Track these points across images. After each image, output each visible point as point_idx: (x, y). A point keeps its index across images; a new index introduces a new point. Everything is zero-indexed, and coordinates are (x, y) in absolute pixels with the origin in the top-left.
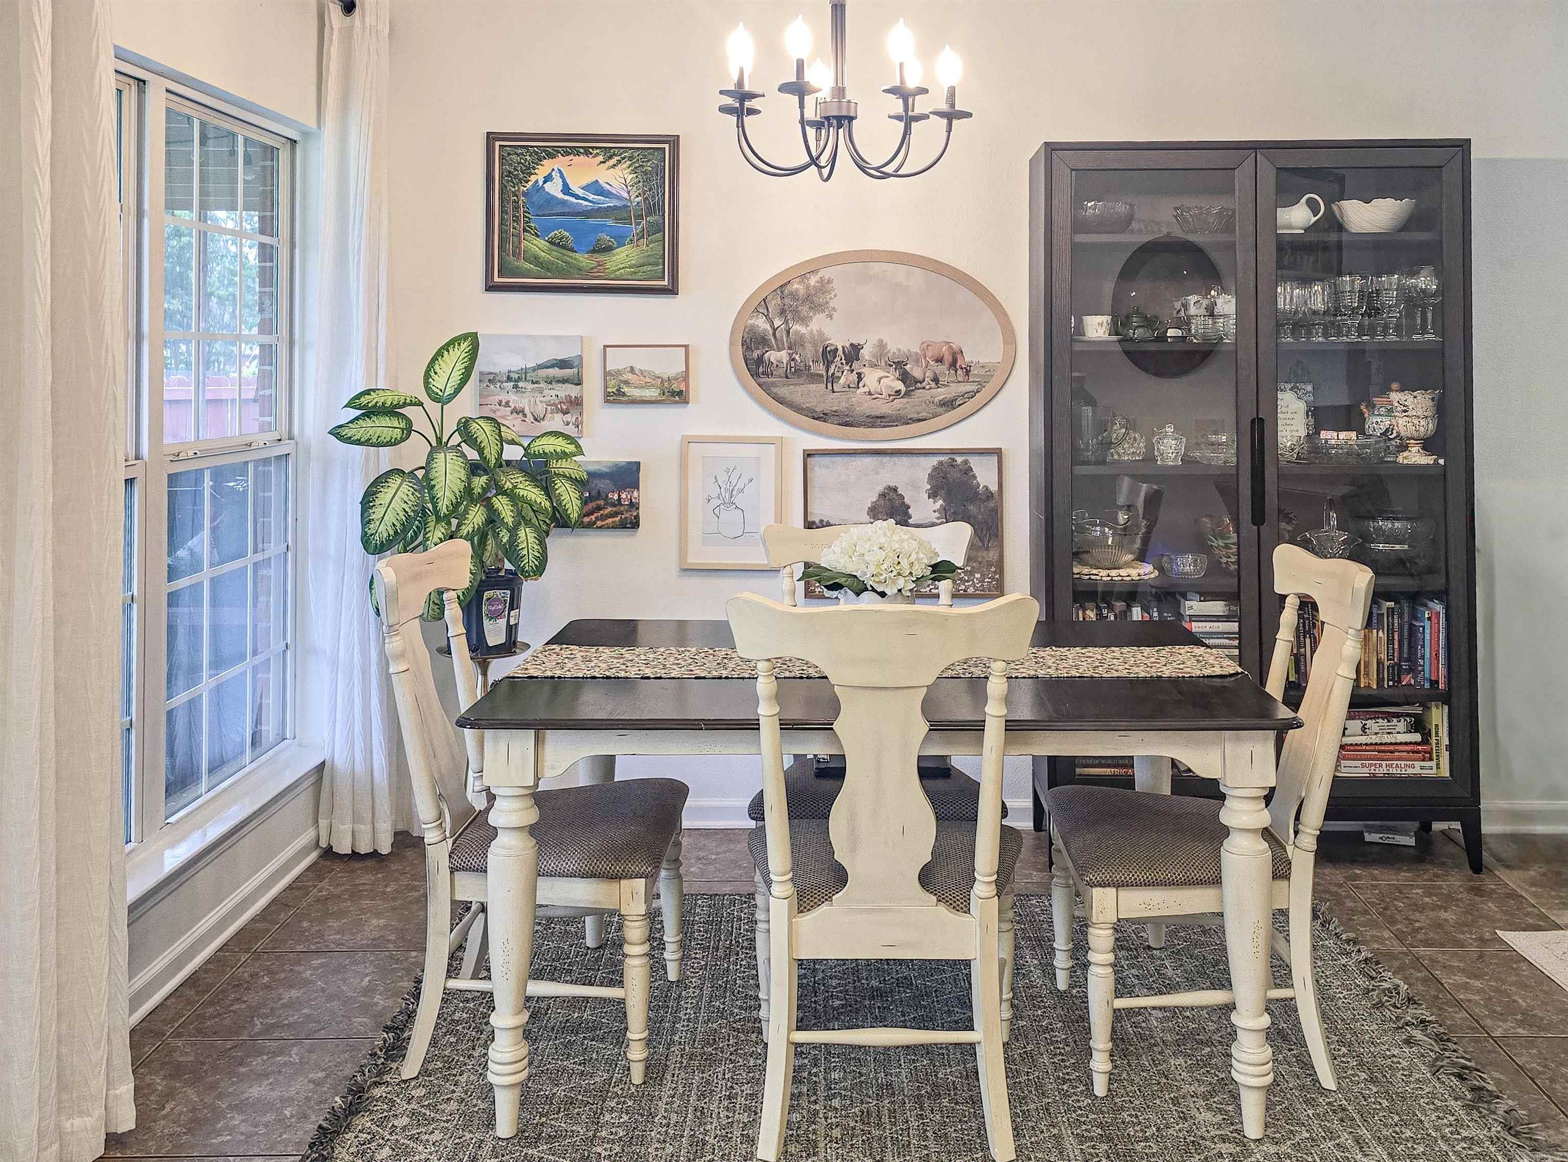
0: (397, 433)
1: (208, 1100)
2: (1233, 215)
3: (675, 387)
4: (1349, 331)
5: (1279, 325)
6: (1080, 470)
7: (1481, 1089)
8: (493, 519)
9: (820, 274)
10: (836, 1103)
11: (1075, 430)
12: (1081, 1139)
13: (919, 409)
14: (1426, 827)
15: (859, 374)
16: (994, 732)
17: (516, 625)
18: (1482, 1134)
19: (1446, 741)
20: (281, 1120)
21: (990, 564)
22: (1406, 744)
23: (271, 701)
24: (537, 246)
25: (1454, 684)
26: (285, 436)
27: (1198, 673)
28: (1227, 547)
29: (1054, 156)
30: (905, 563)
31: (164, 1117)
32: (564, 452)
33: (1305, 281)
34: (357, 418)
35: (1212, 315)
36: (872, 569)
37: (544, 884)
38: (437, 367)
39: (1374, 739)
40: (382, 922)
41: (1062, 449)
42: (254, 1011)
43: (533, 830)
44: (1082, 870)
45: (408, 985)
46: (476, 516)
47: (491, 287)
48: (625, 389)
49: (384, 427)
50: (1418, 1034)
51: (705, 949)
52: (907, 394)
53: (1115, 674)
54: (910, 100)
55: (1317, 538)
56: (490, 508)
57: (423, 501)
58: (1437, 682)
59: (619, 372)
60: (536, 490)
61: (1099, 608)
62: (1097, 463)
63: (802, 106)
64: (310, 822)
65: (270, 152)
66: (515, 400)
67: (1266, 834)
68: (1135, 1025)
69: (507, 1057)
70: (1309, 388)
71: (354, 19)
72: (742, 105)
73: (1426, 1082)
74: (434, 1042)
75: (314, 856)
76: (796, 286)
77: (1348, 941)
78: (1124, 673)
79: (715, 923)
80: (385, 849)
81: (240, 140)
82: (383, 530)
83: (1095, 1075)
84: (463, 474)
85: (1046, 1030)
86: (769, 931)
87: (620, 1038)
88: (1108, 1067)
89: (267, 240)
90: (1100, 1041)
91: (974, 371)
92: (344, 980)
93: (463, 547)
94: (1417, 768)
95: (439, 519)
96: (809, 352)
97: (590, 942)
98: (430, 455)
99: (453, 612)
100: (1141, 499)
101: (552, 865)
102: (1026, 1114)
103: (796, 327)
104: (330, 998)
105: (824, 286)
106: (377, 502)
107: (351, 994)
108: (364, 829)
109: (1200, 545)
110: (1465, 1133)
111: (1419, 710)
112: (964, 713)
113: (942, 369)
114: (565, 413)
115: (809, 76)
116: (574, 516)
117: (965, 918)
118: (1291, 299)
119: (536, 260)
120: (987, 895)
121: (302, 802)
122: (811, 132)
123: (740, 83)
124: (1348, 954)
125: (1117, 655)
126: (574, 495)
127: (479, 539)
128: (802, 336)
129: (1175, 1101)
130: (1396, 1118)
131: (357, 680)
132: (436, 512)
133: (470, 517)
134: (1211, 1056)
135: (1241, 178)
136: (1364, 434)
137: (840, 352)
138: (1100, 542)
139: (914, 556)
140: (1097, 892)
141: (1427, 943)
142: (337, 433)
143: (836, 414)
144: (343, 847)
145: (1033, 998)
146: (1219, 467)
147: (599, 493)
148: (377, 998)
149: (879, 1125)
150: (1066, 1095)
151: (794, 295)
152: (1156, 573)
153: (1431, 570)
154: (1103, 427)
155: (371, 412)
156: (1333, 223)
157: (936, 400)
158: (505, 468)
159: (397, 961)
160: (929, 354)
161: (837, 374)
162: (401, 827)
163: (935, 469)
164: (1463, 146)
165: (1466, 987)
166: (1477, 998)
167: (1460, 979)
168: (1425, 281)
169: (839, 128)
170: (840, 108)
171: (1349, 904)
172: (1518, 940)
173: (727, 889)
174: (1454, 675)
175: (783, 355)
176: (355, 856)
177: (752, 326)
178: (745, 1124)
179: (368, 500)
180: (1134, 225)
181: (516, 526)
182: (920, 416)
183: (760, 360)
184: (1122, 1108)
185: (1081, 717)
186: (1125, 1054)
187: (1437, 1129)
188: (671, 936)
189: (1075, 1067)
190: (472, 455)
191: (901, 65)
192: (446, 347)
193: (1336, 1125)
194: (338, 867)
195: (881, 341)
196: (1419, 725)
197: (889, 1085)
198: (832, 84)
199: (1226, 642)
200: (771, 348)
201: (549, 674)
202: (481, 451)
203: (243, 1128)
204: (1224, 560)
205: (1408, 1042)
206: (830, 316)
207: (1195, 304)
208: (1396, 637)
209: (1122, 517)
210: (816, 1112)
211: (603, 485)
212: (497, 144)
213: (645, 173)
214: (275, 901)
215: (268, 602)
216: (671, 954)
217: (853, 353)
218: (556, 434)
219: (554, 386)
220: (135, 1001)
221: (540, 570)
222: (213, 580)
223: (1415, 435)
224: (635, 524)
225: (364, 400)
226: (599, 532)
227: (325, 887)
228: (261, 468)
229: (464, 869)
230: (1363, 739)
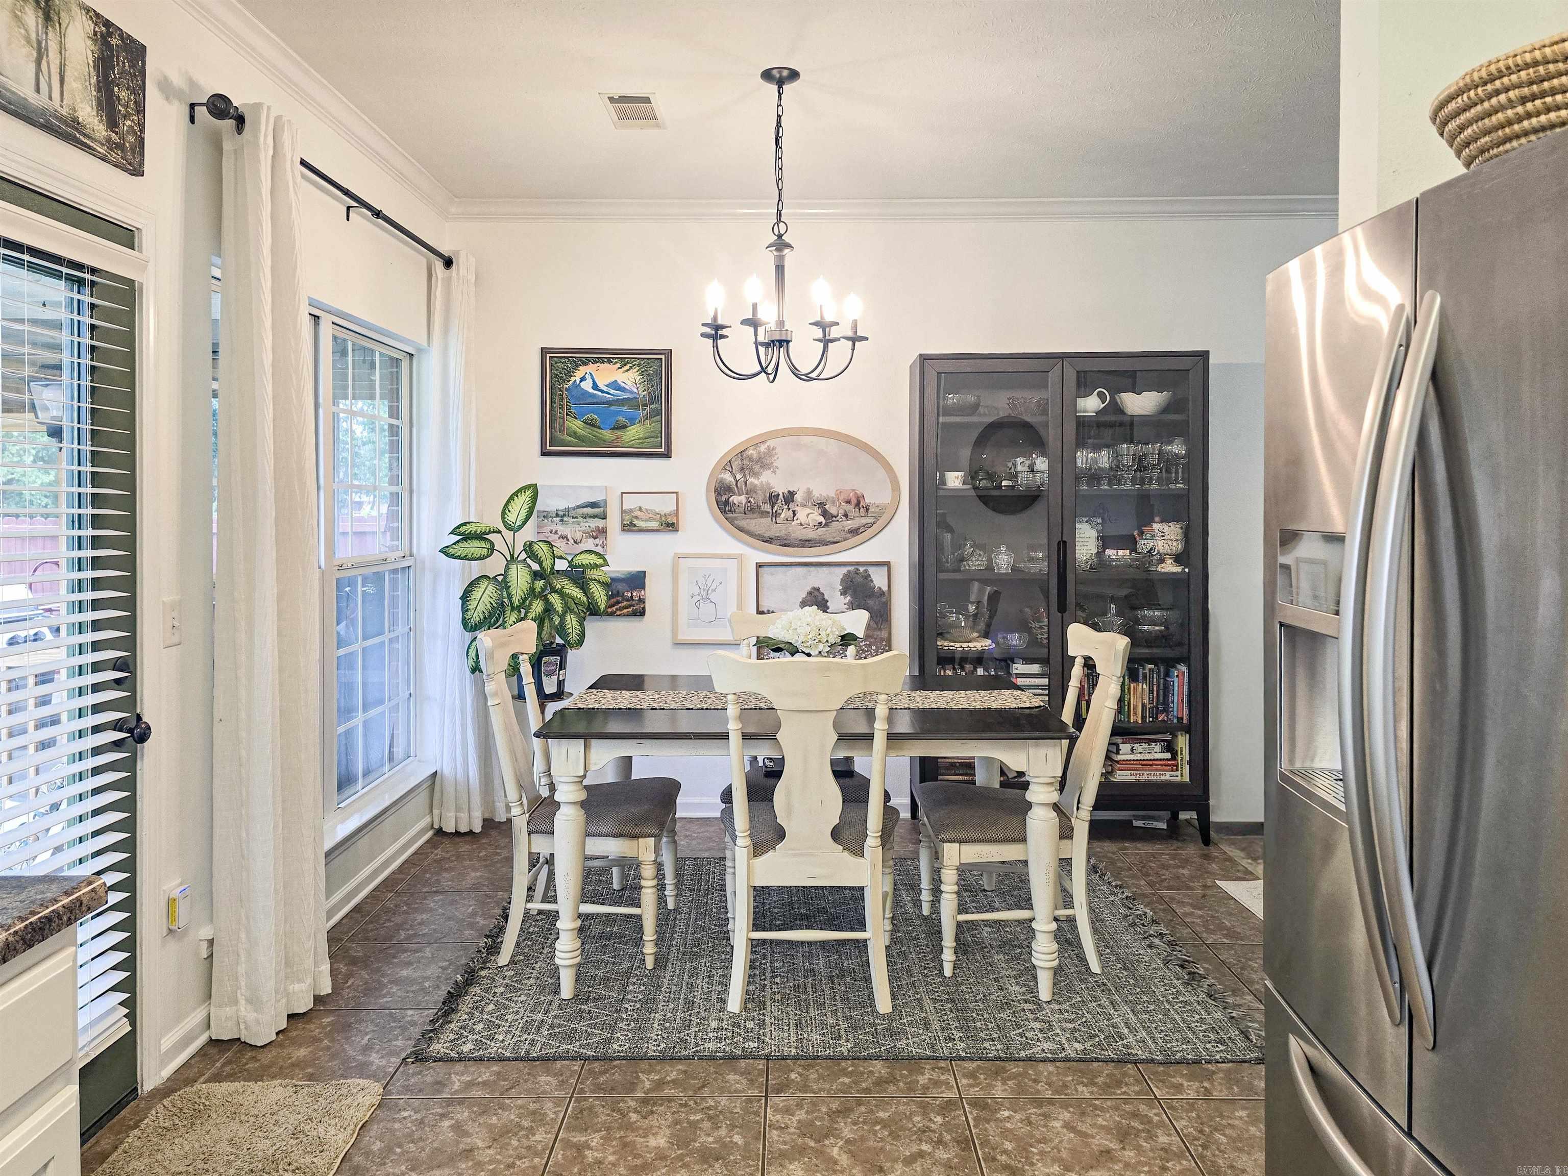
0: (485, 552)
1: (375, 977)
2: (1047, 403)
3: (670, 520)
4: (1126, 482)
5: (1077, 478)
6: (942, 576)
7: (1194, 973)
8: (549, 609)
9: (768, 443)
10: (778, 980)
11: (939, 548)
12: (934, 1001)
13: (834, 535)
14: (1175, 816)
15: (794, 512)
16: (879, 740)
17: (564, 680)
18: (1193, 999)
19: (1187, 758)
20: (423, 989)
21: (882, 640)
22: (1161, 760)
23: (400, 732)
24: (576, 425)
25: (1193, 720)
26: (408, 553)
27: (1015, 706)
28: (1041, 627)
29: (926, 364)
30: (823, 634)
31: (349, 987)
32: (595, 564)
33: (1096, 448)
34: (458, 542)
35: (1032, 471)
36: (802, 638)
37: (590, 841)
38: (510, 507)
39: (1139, 757)
40: (478, 874)
41: (930, 560)
42: (399, 927)
43: (583, 804)
44: (937, 833)
45: (498, 911)
46: (537, 607)
47: (544, 453)
48: (636, 522)
49: (475, 547)
50: (1157, 941)
51: (692, 890)
52: (826, 525)
53: (961, 707)
54: (827, 329)
55: (1103, 622)
56: (546, 601)
57: (503, 597)
58: (1182, 719)
59: (631, 511)
60: (576, 590)
61: (954, 669)
62: (954, 571)
63: (756, 335)
64: (427, 811)
65: (397, 362)
66: (562, 529)
67: (1056, 807)
68: (974, 936)
69: (568, 948)
70: (1099, 521)
71: (451, 273)
72: (716, 333)
73: (1159, 969)
74: (518, 944)
75: (430, 834)
76: (751, 452)
77: (1116, 887)
78: (967, 706)
79: (697, 875)
80: (478, 829)
81: (377, 354)
82: (476, 616)
83: (945, 963)
84: (528, 578)
85: (915, 939)
86: (734, 874)
87: (639, 942)
88: (953, 958)
89: (394, 422)
90: (948, 941)
91: (871, 509)
92: (456, 909)
93: (530, 626)
94: (1167, 776)
95: (513, 609)
96: (760, 497)
97: (616, 886)
98: (507, 566)
99: (526, 669)
100: (986, 598)
101: (593, 829)
102: (900, 987)
103: (752, 480)
104: (449, 919)
105: (770, 451)
106: (473, 597)
107: (461, 917)
108: (464, 815)
109: (1023, 626)
110: (1181, 999)
111: (1169, 738)
112: (862, 729)
113: (850, 508)
114: (595, 538)
115: (762, 315)
116: (603, 607)
117: (861, 860)
118: (1087, 460)
119: (574, 434)
120: (874, 845)
121: (422, 797)
122: (762, 350)
123: (715, 318)
124: (1116, 894)
125: (963, 695)
126: (603, 593)
127: (540, 621)
128: (755, 486)
129: (996, 980)
130: (1138, 990)
131: (458, 716)
132: (512, 604)
133: (533, 607)
134: (1021, 953)
135: (1054, 376)
136: (1136, 552)
137: (781, 496)
138: (957, 625)
139: (829, 630)
140: (946, 846)
141: (1169, 888)
142: (445, 551)
143: (778, 538)
144: (450, 828)
145: (906, 920)
146: (1035, 574)
147: (618, 592)
148: (478, 919)
149: (805, 992)
150: (926, 976)
151: (750, 459)
152: (994, 645)
153: (1180, 644)
154: (958, 546)
155: (467, 537)
156: (1115, 408)
157: (846, 529)
158: (556, 575)
159: (490, 897)
160: (841, 498)
161: (779, 511)
162: (487, 816)
163: (845, 575)
164: (1204, 356)
165: (1191, 914)
166: (1198, 920)
167: (1188, 909)
168: (1177, 448)
169: (780, 347)
170: (781, 335)
171: (1119, 864)
172: (1229, 887)
173: (706, 855)
174: (1193, 713)
175: (743, 499)
176: (457, 834)
177: (722, 479)
178: (720, 992)
179: (465, 597)
180: (981, 410)
181: (564, 613)
182: (835, 540)
183: (727, 502)
184: (962, 984)
185: (937, 731)
186: (965, 953)
187: (1163, 996)
188: (669, 880)
189: (932, 960)
190: (536, 567)
191: (821, 307)
192: (516, 494)
193: (1099, 993)
194: (446, 841)
195: (808, 489)
196: (1170, 747)
197: (812, 970)
198: (775, 318)
199: (1040, 691)
200: (734, 494)
201: (591, 706)
202: (540, 564)
203: (399, 994)
204: (1040, 636)
205: (1150, 946)
206: (774, 472)
207: (1021, 464)
208: (1155, 689)
209: (972, 608)
210: (764, 986)
211: (620, 587)
212: (548, 355)
213: (649, 375)
214: (406, 861)
215: (398, 665)
216: (670, 891)
217: (790, 497)
218: (590, 552)
219: (588, 520)
220: (330, 914)
221: (580, 643)
222: (364, 650)
223: (1170, 552)
224: (642, 613)
225: (462, 529)
226: (619, 618)
227: (439, 853)
228: (392, 576)
229: (537, 832)
230: (1132, 757)
